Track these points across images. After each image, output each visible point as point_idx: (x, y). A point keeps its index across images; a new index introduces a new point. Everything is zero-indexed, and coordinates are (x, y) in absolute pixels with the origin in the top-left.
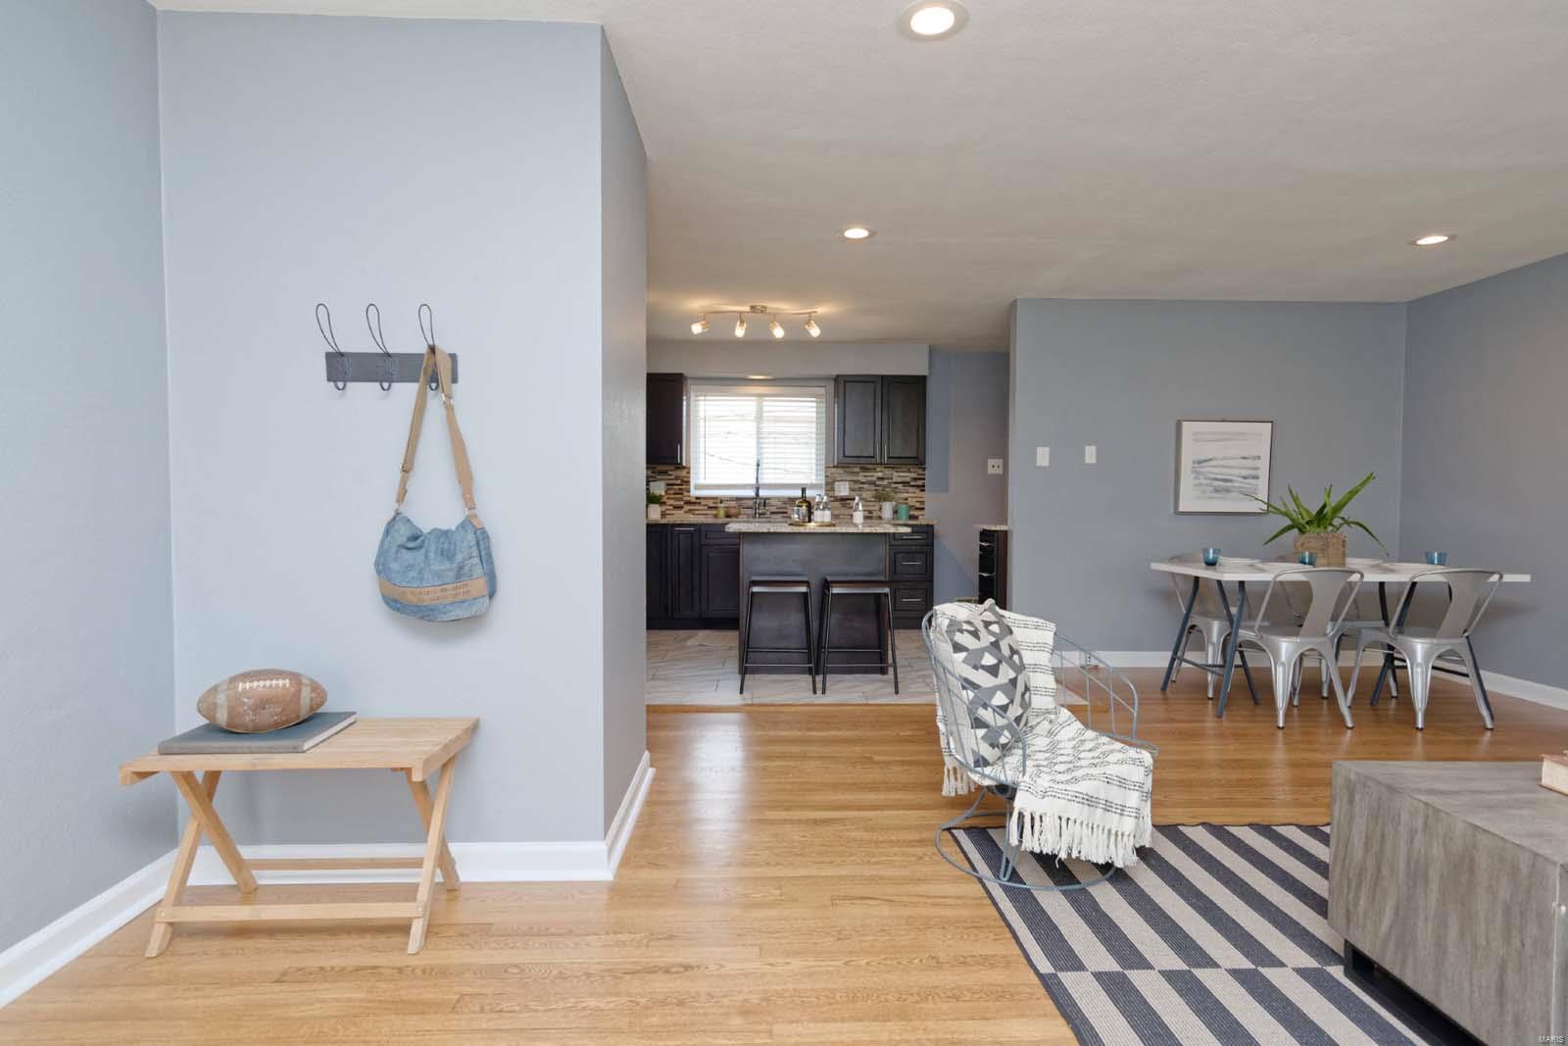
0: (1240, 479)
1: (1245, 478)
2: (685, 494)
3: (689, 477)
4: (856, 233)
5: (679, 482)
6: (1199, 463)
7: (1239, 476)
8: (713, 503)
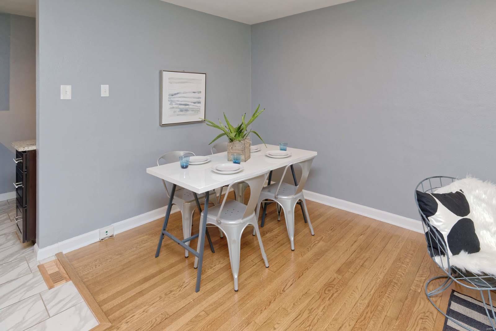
0: (193, 104)
1: (195, 103)
6: (172, 95)
7: (192, 102)
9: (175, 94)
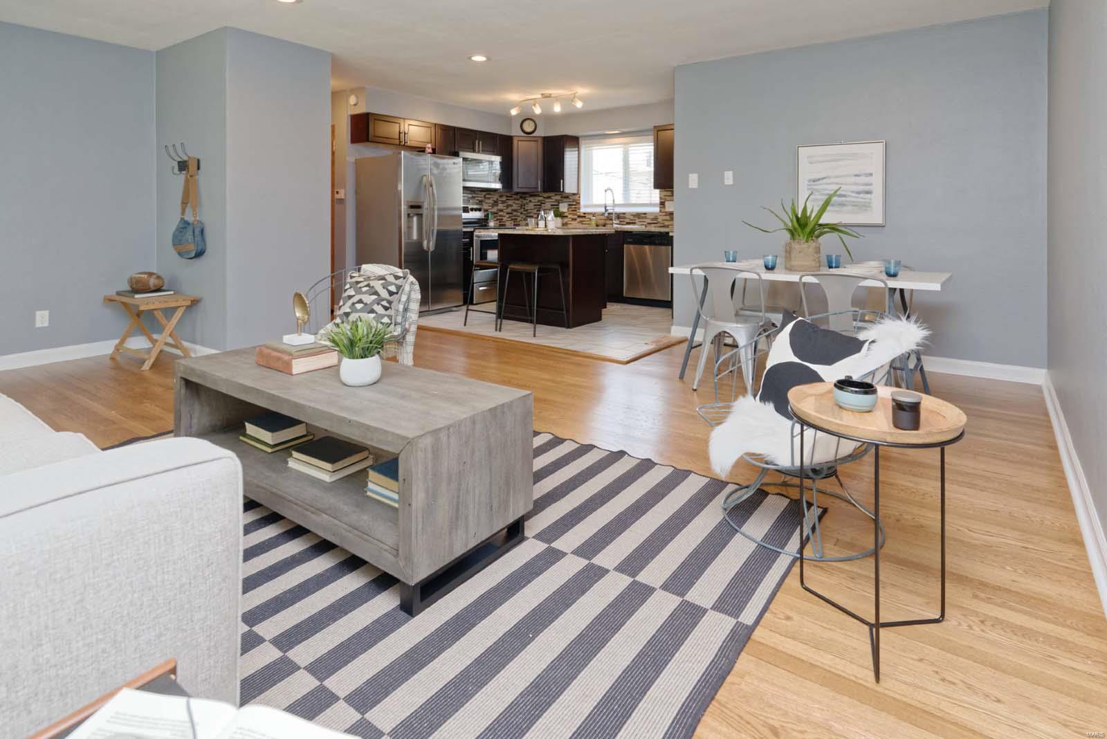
0: (853, 195)
1: (859, 193)
2: (578, 211)
3: (580, 200)
4: (479, 58)
5: (574, 203)
6: (814, 181)
7: (853, 192)
8: (591, 216)
9: (819, 180)
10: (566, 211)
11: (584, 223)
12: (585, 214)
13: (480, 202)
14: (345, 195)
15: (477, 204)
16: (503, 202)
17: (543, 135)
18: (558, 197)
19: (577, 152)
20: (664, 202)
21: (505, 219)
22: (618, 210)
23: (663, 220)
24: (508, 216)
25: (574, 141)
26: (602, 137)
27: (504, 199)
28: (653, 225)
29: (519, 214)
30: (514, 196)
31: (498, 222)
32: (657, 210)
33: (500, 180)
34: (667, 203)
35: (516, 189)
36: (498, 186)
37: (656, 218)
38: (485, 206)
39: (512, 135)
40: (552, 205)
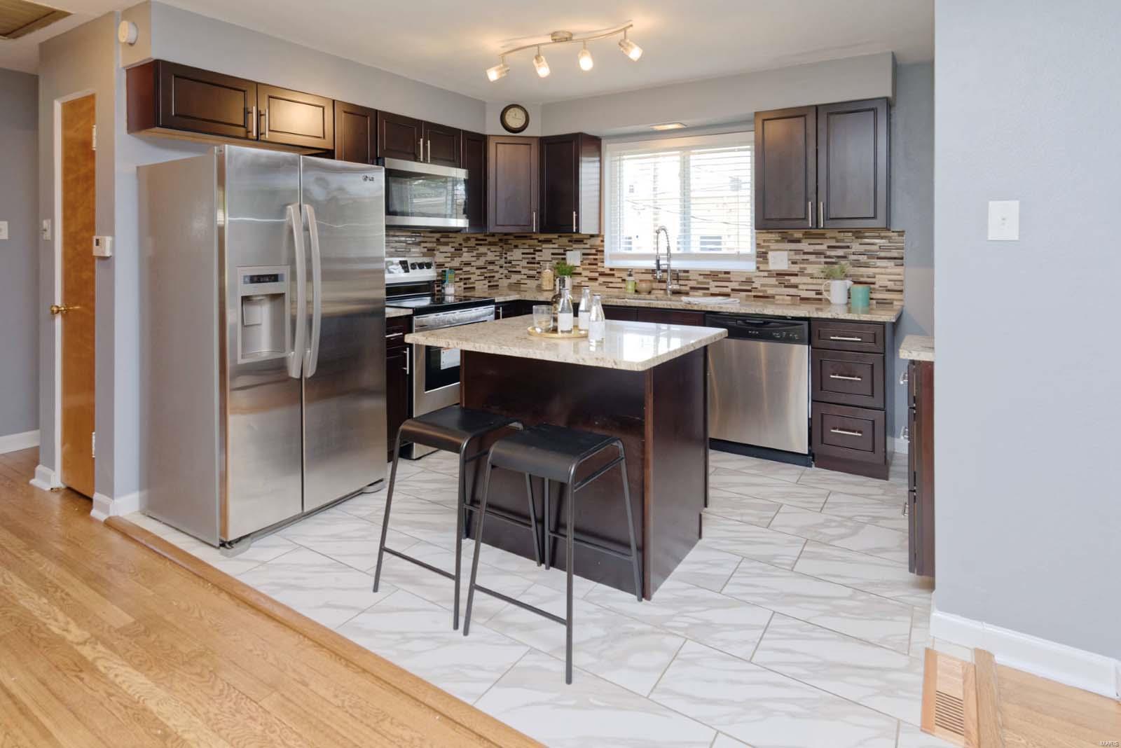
2: (599, 264)
3: (603, 246)
5: (593, 251)
8: (624, 275)
10: (578, 263)
11: (611, 285)
12: (611, 269)
13: (431, 251)
14: (113, 249)
15: (424, 255)
16: (471, 249)
17: (539, 135)
18: (564, 240)
19: (597, 164)
20: (766, 253)
21: (474, 277)
22: (676, 265)
23: (762, 285)
24: (478, 272)
25: (594, 143)
26: (641, 137)
27: (472, 243)
28: (744, 294)
29: (497, 268)
30: (490, 239)
31: (461, 284)
32: (750, 267)
33: (464, 213)
34: (771, 255)
35: (492, 228)
36: (461, 223)
37: (749, 281)
38: (440, 258)
39: (487, 133)
40: (553, 254)
